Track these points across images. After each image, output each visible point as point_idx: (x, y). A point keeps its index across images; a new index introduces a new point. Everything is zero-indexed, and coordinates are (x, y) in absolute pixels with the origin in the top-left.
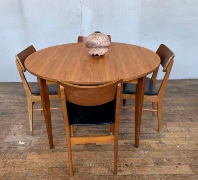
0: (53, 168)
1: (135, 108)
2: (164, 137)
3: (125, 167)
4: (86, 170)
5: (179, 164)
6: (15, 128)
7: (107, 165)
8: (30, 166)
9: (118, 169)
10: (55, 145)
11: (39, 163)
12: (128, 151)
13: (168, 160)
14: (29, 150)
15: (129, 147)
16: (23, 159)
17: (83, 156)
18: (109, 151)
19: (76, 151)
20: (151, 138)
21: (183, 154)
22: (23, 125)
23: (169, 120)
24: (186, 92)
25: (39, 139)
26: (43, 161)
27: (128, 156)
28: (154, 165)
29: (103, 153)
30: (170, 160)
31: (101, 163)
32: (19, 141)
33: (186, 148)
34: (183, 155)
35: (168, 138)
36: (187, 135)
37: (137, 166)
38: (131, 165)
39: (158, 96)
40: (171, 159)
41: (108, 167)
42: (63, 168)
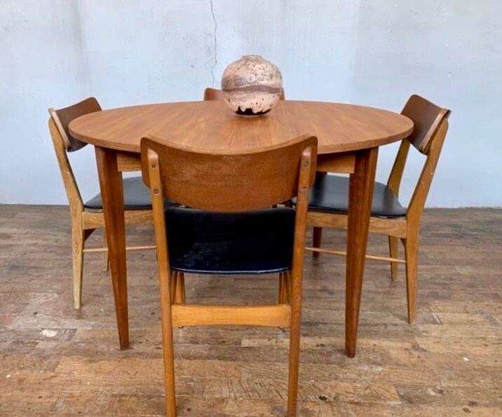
0: (122, 395)
1: (345, 253)
2: (424, 334)
3: (319, 405)
4: (210, 406)
5: (473, 404)
6: (37, 300)
7: (270, 396)
8: (64, 389)
9: (299, 407)
10: (133, 342)
11: (86, 380)
12: (328, 363)
13: (441, 392)
14: (66, 351)
15: (331, 356)
16: (48, 372)
17: (205, 372)
18: (276, 361)
19: (189, 358)
20: (387, 335)
21: (483, 379)
22: (58, 293)
23: (436, 296)
24: (476, 235)
25: (93, 326)
26: (100, 378)
27: (327, 375)
28: (400, 403)
29: (259, 367)
30: (445, 392)
31: (254, 390)
32: (43, 329)
33: (490, 364)
34: (482, 381)
35: (435, 337)
36: (487, 331)
37: (352, 403)
38: (335, 398)
39: (406, 219)
40: (450, 390)
41: (271, 401)
42: (150, 397)
